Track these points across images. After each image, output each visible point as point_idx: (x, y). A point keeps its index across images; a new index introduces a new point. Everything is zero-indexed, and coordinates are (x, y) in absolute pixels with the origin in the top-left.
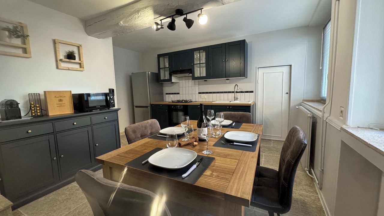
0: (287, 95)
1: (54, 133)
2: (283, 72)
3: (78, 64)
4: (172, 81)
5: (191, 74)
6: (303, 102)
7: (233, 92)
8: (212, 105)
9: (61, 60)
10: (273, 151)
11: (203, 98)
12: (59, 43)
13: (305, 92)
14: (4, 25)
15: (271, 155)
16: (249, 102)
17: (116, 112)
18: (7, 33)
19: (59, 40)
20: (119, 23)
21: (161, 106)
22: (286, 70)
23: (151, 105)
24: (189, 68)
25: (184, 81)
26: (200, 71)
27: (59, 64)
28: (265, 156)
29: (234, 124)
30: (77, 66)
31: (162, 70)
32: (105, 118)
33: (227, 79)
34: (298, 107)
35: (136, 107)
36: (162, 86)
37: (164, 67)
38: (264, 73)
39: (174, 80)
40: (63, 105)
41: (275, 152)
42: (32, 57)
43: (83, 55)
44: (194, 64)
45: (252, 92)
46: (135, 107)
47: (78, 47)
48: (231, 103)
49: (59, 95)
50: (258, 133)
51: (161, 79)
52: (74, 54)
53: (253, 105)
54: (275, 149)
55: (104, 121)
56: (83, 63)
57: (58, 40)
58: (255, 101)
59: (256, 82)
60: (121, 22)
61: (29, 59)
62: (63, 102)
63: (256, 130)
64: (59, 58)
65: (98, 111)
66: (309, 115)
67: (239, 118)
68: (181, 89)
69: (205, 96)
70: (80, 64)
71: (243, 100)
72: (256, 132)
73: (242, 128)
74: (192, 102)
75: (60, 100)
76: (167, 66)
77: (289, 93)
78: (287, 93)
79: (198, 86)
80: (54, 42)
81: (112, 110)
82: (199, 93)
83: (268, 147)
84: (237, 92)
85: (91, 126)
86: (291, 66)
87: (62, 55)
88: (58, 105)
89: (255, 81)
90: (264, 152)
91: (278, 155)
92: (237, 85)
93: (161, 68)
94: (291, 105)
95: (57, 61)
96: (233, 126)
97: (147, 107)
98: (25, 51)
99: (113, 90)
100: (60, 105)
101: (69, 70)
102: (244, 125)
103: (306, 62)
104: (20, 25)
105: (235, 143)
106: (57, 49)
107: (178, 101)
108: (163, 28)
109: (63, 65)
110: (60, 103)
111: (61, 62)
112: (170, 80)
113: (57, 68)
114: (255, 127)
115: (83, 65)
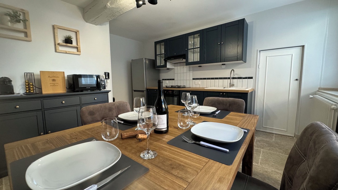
0: (297, 82)
1: (43, 110)
2: (292, 55)
3: (76, 48)
4: (166, 67)
5: (185, 60)
6: (319, 90)
7: (229, 78)
8: (204, 91)
9: (59, 44)
10: (274, 147)
11: (197, 84)
12: (58, 28)
13: (322, 78)
14: (5, 11)
15: (272, 152)
16: (247, 88)
17: (107, 94)
18: (9, 18)
19: (58, 26)
20: (107, 5)
21: (155, 90)
22: (296, 52)
23: (147, 90)
24: (183, 53)
25: (179, 67)
26: (194, 56)
27: (57, 48)
28: (263, 152)
29: (217, 113)
30: (75, 50)
31: (159, 56)
32: (95, 99)
33: (222, 64)
34: (312, 96)
35: (135, 91)
36: (159, 72)
37: (160, 53)
38: (267, 57)
39: (169, 66)
40: (56, 84)
41: (278, 149)
42: (32, 40)
43: (80, 40)
44: (188, 49)
45: (252, 78)
46: (133, 91)
47: (76, 33)
48: (226, 89)
49: (53, 76)
50: (248, 128)
51: (157, 65)
52: (72, 38)
53: (252, 92)
54: (277, 145)
55: (94, 101)
56: (80, 48)
57: (56, 25)
58: (254, 88)
59: (257, 67)
60: (108, 4)
61: (30, 42)
62: (56, 82)
63: (247, 122)
64: (57, 42)
65: (89, 92)
66: (333, 106)
67: (228, 105)
68: (176, 75)
69: (200, 82)
70: (77, 48)
71: (240, 86)
72: (246, 125)
73: (228, 118)
74: (185, 87)
75: (54, 80)
76: (163, 53)
77: (299, 80)
78: (297, 80)
79: (192, 72)
80: (54, 27)
81: (102, 92)
82: (193, 79)
83: (268, 141)
84: (233, 78)
85: (80, 105)
86: (303, 46)
87: (60, 40)
88: (51, 85)
89: (255, 66)
90: (263, 148)
91: (281, 154)
92: (233, 70)
93: (157, 54)
94: (302, 94)
95: (56, 45)
96: (216, 114)
97: (143, 91)
98: (26, 34)
99: (108, 74)
100: (53, 85)
101: (66, 53)
102: (232, 115)
103: (326, 41)
104: (22, 11)
105: (202, 143)
106: (56, 34)
107: (172, 87)
108: (145, 4)
109: (61, 49)
110: (54, 82)
111: (58, 46)
112: (165, 66)
113: (56, 51)
114: (246, 118)
115: (80, 50)
